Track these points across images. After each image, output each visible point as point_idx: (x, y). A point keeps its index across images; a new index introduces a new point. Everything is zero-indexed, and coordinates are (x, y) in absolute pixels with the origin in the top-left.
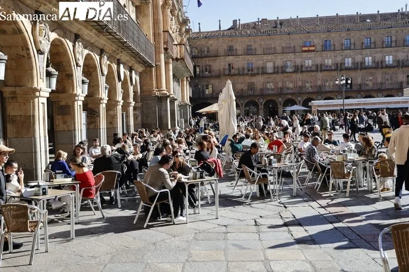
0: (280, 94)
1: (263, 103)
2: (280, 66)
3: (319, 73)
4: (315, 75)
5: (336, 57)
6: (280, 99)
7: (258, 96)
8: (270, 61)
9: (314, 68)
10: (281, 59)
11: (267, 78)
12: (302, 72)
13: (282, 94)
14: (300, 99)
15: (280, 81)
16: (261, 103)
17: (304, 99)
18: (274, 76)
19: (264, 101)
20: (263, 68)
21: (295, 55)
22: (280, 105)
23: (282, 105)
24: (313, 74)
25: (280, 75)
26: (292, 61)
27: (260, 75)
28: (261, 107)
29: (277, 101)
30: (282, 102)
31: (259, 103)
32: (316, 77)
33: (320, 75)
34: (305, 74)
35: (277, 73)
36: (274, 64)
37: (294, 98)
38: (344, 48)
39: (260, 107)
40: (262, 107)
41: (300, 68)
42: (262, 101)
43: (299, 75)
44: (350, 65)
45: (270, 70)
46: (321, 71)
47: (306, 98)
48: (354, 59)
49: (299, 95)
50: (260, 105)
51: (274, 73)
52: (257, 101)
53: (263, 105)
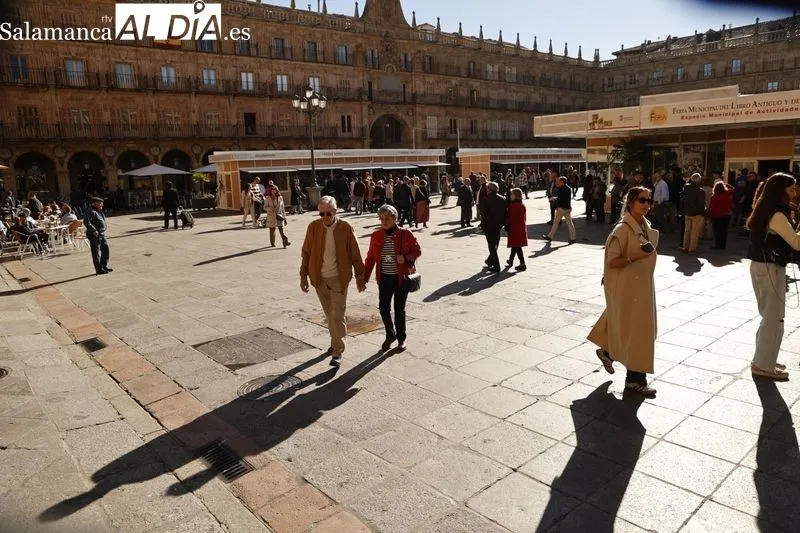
0: (110, 140)
1: (66, 160)
2: (102, 74)
3: (193, 97)
4: (185, 101)
5: (224, 67)
6: (110, 152)
7: (49, 140)
8: (74, 59)
9: (181, 86)
10: (103, 57)
11: (72, 99)
12: (156, 91)
13: (113, 140)
14: (155, 151)
15: (106, 110)
16: (61, 160)
17: (164, 152)
18: (91, 96)
19: (69, 156)
20: (56, 74)
21: (136, 51)
22: (111, 164)
23: (114, 163)
24: (181, 98)
25: (104, 94)
26: (130, 64)
27: (53, 92)
28: (62, 169)
29: (102, 156)
30: (115, 159)
31: (56, 160)
32: (187, 107)
33: (195, 102)
34: (163, 97)
35: (98, 88)
36: (87, 64)
37: (142, 150)
38: (238, 52)
39: (59, 168)
40: (65, 168)
41: (151, 83)
42: (62, 156)
43: (150, 99)
44: (251, 87)
45: (78, 80)
46: (197, 93)
47: (168, 149)
48: (257, 76)
49: (153, 142)
50: (58, 165)
51: (89, 88)
52: (49, 154)
53: (65, 165)
